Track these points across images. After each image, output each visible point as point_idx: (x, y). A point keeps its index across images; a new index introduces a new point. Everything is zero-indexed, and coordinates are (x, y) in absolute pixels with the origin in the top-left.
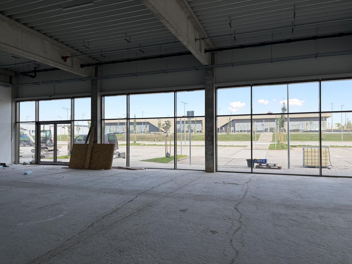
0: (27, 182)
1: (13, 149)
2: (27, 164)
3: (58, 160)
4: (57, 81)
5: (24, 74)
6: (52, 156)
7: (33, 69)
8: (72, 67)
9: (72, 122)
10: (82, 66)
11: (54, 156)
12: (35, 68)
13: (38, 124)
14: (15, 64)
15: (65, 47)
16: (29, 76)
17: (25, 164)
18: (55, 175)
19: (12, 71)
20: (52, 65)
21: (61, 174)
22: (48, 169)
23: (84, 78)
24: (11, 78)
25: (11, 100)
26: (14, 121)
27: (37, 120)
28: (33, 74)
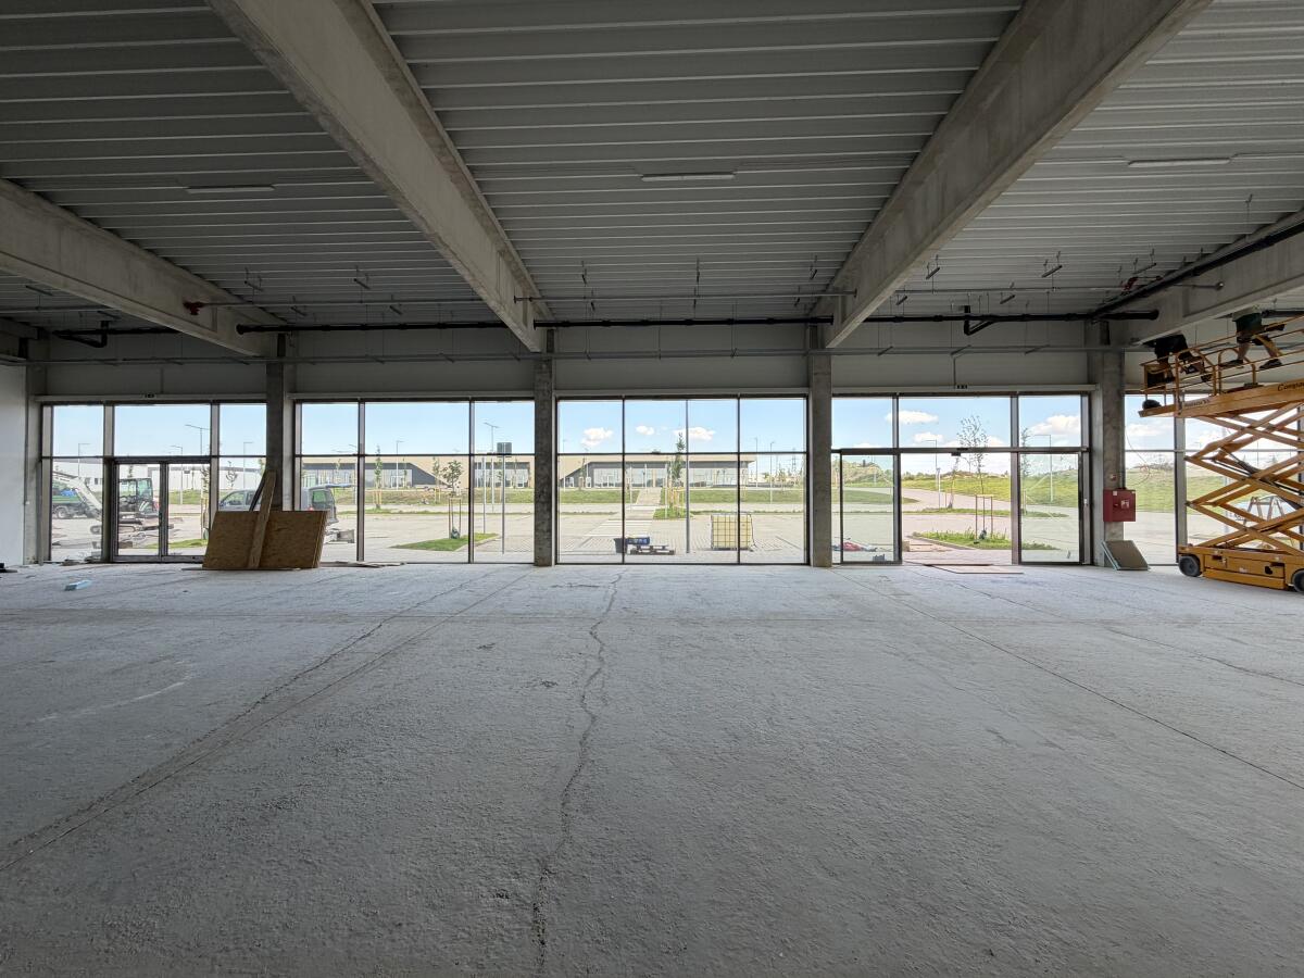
0: (77, 608)
1: (29, 527)
2: (77, 563)
3: (170, 551)
4: (168, 360)
5: (70, 335)
6: (156, 541)
7: (99, 326)
8: (214, 328)
9: (214, 460)
10: (242, 329)
11: (160, 541)
12: (104, 323)
13: (111, 463)
14: (37, 308)
15: (197, 280)
16: (82, 341)
17: (68, 563)
18: (162, 587)
19: (27, 324)
20: (156, 320)
21: (178, 585)
22: (141, 574)
23: (248, 357)
24: (24, 342)
25: (23, 400)
26: (33, 454)
27: (109, 454)
28: (98, 338)
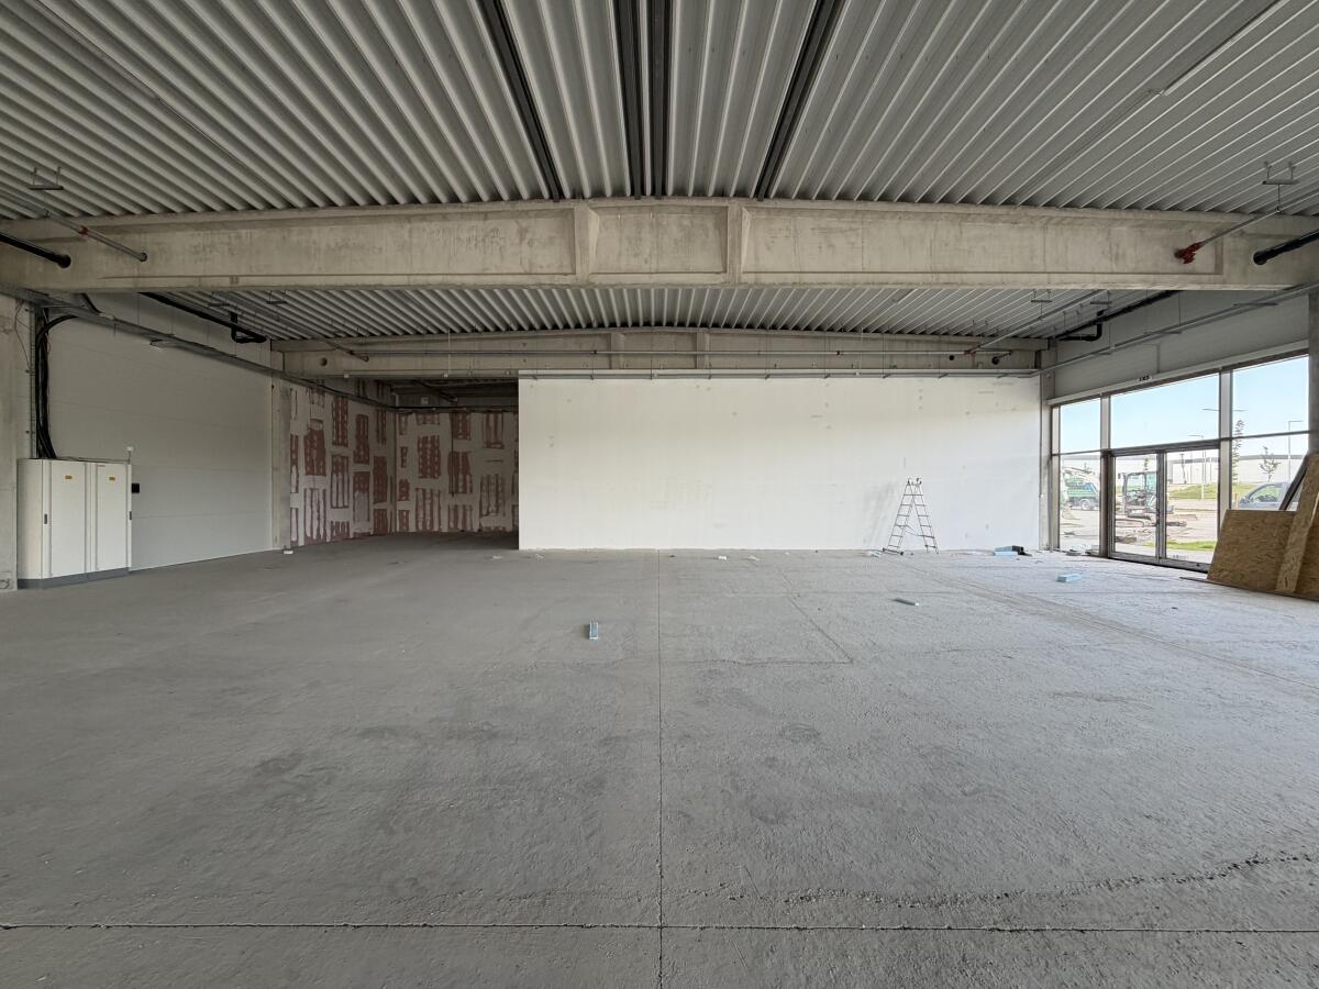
1: (1044, 517)
2: (1079, 554)
3: (1171, 553)
4: (1163, 332)
5: (1068, 336)
8: (1218, 269)
9: (1224, 445)
10: (1261, 258)
11: (1158, 539)
12: (1100, 313)
13: (1108, 456)
16: (1078, 338)
17: (1072, 553)
18: (1149, 596)
19: (1039, 338)
21: (1169, 597)
22: (1135, 577)
24: (1038, 353)
25: (1038, 405)
26: (1045, 453)
27: (1106, 447)
28: (1093, 331)
